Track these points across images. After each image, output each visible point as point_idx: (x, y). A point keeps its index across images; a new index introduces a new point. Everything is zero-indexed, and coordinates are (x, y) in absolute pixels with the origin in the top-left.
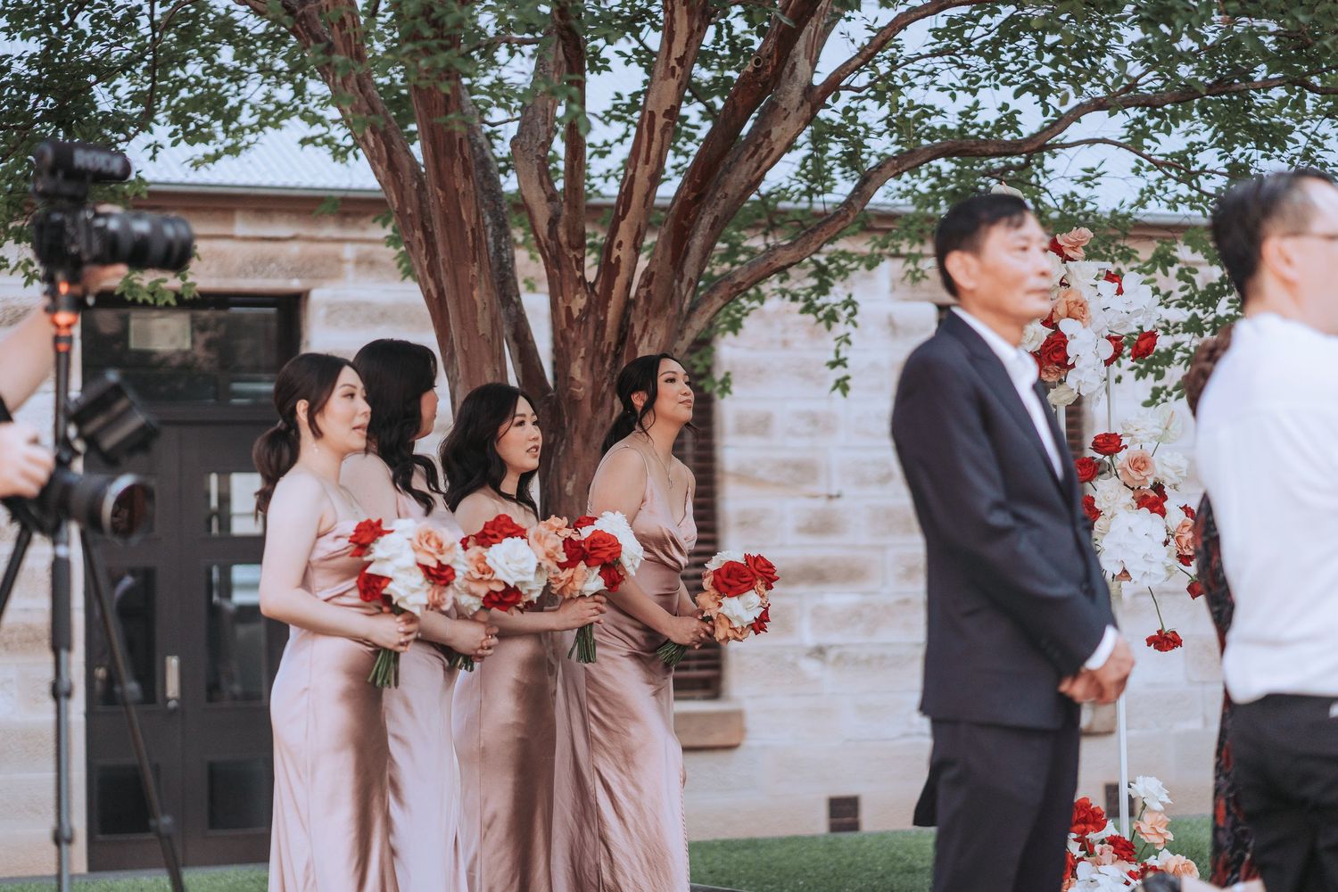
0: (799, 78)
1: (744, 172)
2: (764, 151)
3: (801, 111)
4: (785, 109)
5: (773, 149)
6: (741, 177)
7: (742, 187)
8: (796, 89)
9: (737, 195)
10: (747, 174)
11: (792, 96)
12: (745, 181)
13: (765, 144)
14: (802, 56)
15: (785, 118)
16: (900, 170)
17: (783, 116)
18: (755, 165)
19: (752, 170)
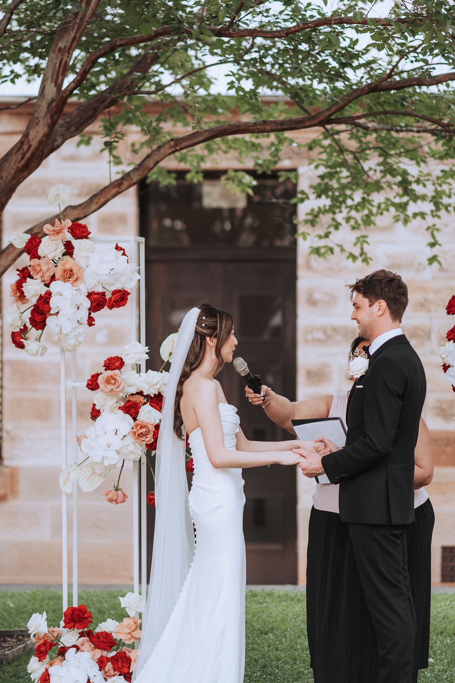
0: (46, 96)
1: (13, 161)
2: (25, 147)
3: (45, 119)
4: (38, 118)
5: (30, 146)
6: (12, 164)
7: (13, 171)
8: (44, 104)
9: (10, 177)
10: (15, 163)
11: (41, 109)
12: (14, 167)
13: (26, 142)
14: (49, 81)
15: (37, 124)
16: (178, 148)
17: (36, 122)
18: (20, 156)
19: (19, 160)
